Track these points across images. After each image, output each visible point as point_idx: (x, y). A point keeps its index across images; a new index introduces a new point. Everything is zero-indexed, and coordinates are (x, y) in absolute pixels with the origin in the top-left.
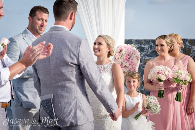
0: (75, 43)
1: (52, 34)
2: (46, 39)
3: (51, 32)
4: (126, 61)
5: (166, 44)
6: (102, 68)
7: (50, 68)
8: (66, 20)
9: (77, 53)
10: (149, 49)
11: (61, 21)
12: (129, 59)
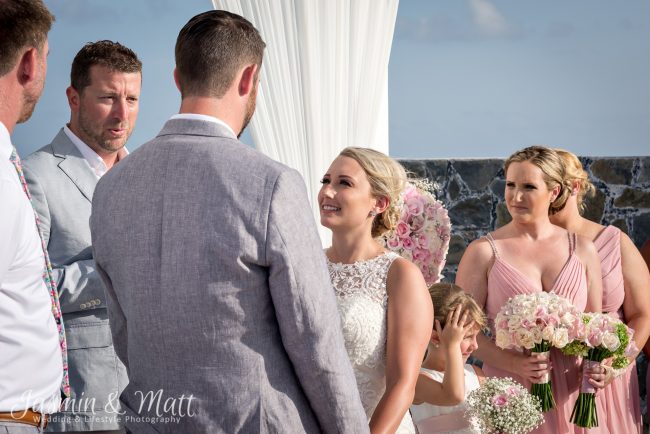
0: (255, 184)
1: (171, 146)
2: (148, 167)
3: (165, 141)
4: (400, 245)
5: (544, 185)
6: (348, 274)
7: (159, 278)
8: (224, 93)
9: (262, 223)
10: (448, 196)
11: (207, 96)
12: (411, 235)
